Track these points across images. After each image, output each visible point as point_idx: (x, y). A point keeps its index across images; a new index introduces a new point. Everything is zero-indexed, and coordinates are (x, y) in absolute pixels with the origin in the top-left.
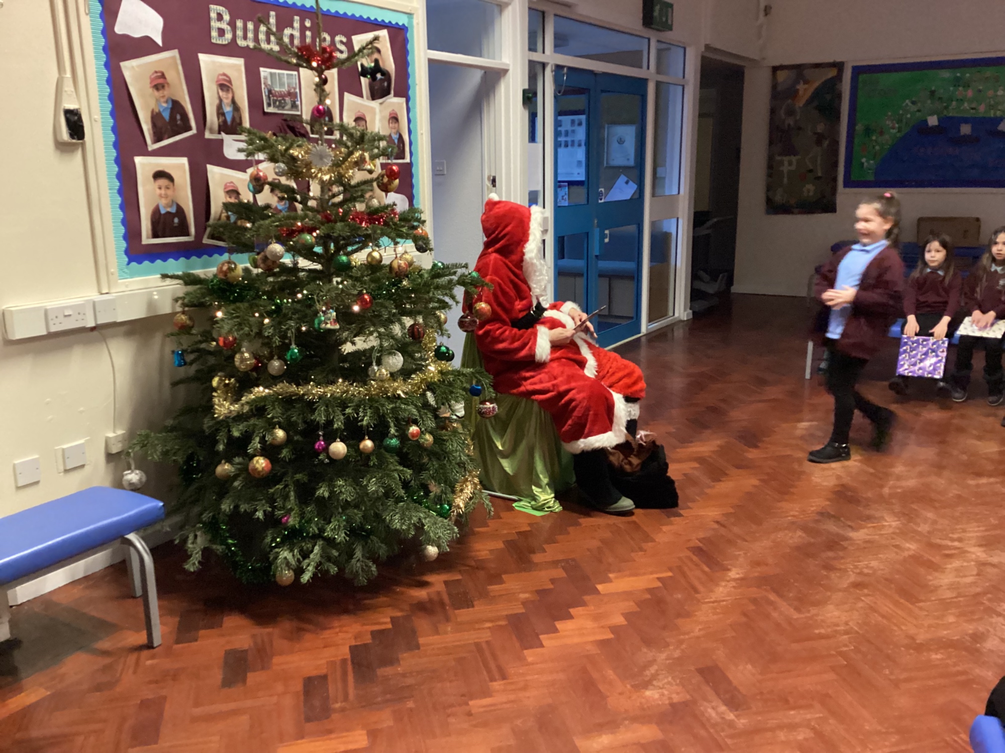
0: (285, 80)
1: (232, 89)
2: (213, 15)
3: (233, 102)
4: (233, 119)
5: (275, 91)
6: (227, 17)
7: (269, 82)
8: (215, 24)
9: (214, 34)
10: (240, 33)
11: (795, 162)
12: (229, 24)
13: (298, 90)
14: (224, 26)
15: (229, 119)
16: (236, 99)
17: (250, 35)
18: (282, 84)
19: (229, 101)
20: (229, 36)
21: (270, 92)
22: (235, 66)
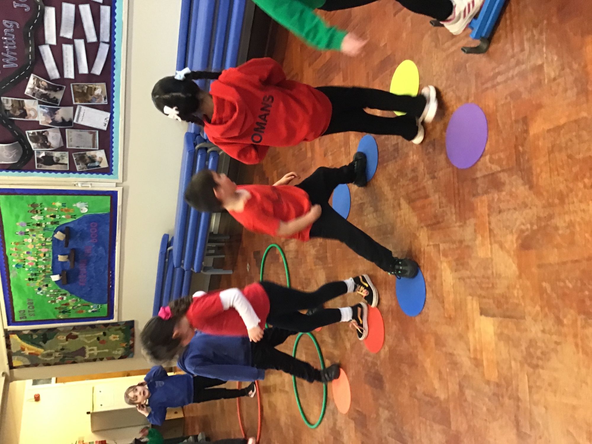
11: (91, 348)
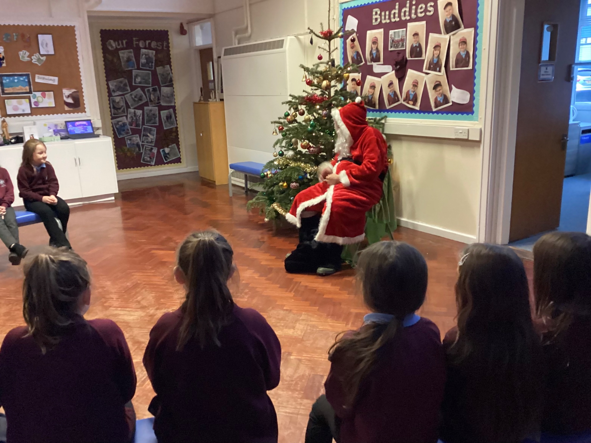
0: (401, 34)
1: (378, 43)
2: (374, 13)
3: (377, 48)
4: (376, 56)
5: (395, 40)
6: (379, 12)
7: (393, 36)
8: (374, 17)
9: (374, 21)
10: (383, 18)
12: (379, 15)
13: (405, 38)
14: (378, 16)
15: (374, 56)
16: (378, 47)
17: (387, 17)
18: (399, 36)
19: (375, 48)
20: (379, 20)
21: (393, 41)
22: (379, 33)
